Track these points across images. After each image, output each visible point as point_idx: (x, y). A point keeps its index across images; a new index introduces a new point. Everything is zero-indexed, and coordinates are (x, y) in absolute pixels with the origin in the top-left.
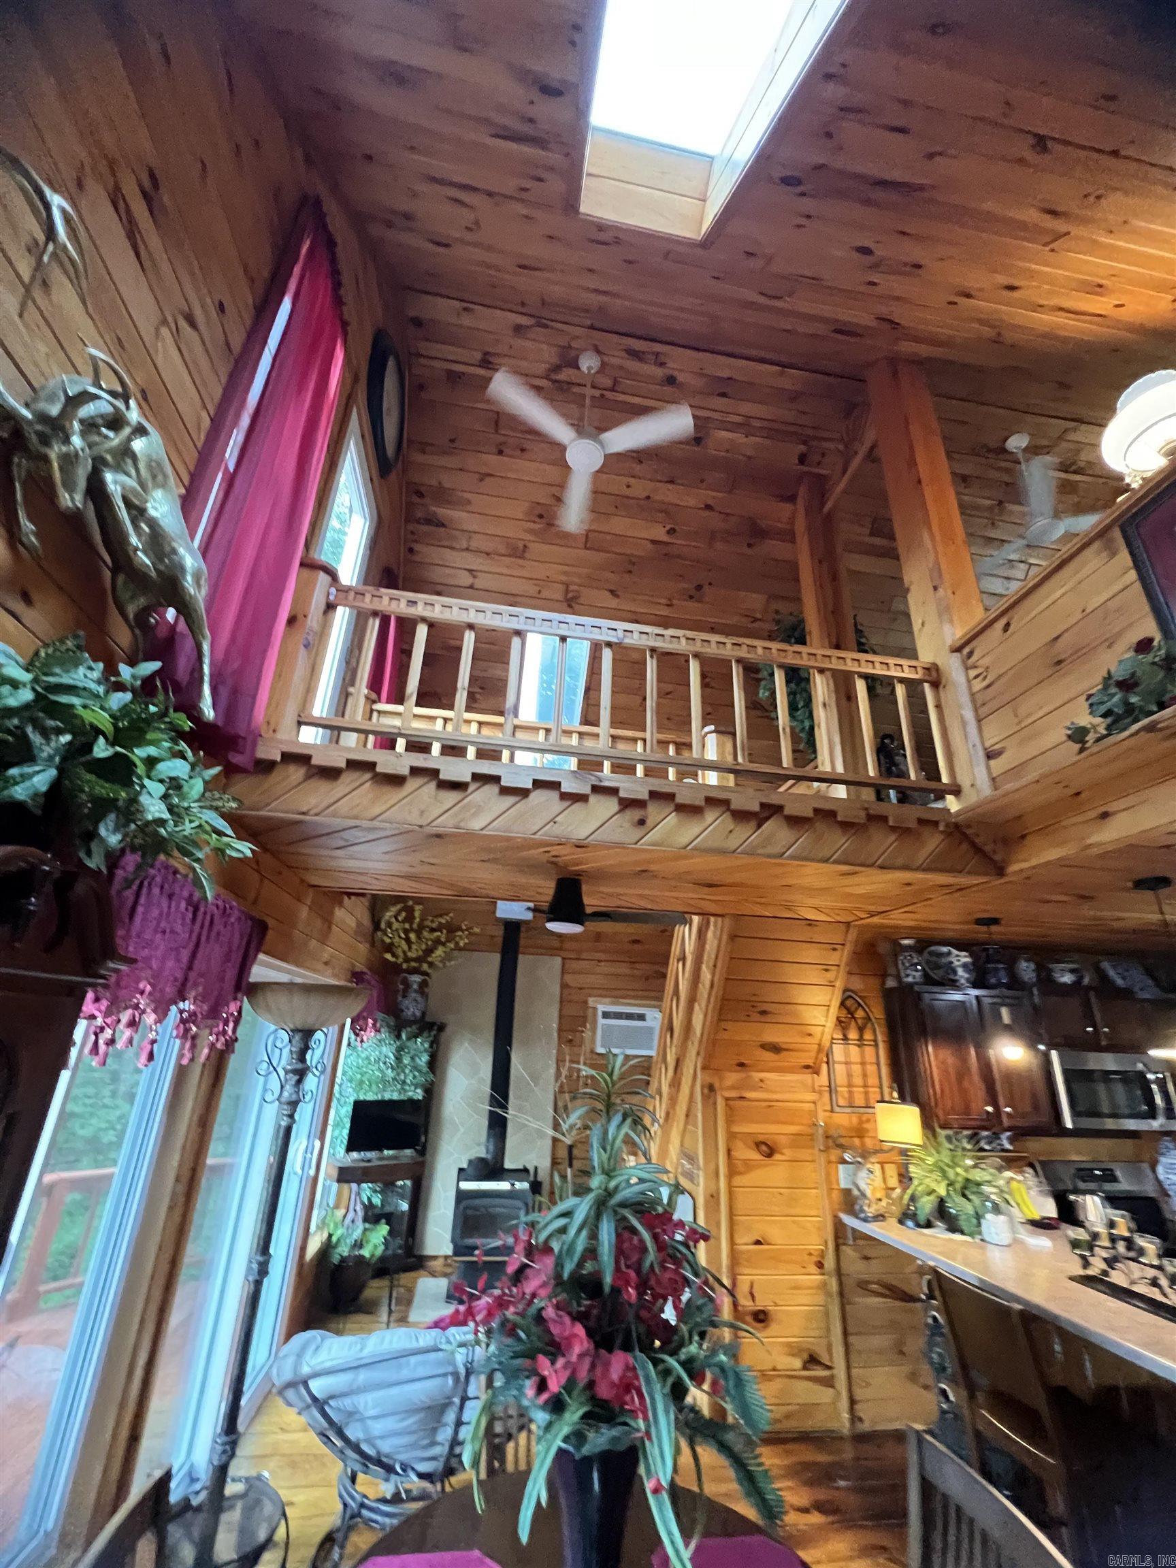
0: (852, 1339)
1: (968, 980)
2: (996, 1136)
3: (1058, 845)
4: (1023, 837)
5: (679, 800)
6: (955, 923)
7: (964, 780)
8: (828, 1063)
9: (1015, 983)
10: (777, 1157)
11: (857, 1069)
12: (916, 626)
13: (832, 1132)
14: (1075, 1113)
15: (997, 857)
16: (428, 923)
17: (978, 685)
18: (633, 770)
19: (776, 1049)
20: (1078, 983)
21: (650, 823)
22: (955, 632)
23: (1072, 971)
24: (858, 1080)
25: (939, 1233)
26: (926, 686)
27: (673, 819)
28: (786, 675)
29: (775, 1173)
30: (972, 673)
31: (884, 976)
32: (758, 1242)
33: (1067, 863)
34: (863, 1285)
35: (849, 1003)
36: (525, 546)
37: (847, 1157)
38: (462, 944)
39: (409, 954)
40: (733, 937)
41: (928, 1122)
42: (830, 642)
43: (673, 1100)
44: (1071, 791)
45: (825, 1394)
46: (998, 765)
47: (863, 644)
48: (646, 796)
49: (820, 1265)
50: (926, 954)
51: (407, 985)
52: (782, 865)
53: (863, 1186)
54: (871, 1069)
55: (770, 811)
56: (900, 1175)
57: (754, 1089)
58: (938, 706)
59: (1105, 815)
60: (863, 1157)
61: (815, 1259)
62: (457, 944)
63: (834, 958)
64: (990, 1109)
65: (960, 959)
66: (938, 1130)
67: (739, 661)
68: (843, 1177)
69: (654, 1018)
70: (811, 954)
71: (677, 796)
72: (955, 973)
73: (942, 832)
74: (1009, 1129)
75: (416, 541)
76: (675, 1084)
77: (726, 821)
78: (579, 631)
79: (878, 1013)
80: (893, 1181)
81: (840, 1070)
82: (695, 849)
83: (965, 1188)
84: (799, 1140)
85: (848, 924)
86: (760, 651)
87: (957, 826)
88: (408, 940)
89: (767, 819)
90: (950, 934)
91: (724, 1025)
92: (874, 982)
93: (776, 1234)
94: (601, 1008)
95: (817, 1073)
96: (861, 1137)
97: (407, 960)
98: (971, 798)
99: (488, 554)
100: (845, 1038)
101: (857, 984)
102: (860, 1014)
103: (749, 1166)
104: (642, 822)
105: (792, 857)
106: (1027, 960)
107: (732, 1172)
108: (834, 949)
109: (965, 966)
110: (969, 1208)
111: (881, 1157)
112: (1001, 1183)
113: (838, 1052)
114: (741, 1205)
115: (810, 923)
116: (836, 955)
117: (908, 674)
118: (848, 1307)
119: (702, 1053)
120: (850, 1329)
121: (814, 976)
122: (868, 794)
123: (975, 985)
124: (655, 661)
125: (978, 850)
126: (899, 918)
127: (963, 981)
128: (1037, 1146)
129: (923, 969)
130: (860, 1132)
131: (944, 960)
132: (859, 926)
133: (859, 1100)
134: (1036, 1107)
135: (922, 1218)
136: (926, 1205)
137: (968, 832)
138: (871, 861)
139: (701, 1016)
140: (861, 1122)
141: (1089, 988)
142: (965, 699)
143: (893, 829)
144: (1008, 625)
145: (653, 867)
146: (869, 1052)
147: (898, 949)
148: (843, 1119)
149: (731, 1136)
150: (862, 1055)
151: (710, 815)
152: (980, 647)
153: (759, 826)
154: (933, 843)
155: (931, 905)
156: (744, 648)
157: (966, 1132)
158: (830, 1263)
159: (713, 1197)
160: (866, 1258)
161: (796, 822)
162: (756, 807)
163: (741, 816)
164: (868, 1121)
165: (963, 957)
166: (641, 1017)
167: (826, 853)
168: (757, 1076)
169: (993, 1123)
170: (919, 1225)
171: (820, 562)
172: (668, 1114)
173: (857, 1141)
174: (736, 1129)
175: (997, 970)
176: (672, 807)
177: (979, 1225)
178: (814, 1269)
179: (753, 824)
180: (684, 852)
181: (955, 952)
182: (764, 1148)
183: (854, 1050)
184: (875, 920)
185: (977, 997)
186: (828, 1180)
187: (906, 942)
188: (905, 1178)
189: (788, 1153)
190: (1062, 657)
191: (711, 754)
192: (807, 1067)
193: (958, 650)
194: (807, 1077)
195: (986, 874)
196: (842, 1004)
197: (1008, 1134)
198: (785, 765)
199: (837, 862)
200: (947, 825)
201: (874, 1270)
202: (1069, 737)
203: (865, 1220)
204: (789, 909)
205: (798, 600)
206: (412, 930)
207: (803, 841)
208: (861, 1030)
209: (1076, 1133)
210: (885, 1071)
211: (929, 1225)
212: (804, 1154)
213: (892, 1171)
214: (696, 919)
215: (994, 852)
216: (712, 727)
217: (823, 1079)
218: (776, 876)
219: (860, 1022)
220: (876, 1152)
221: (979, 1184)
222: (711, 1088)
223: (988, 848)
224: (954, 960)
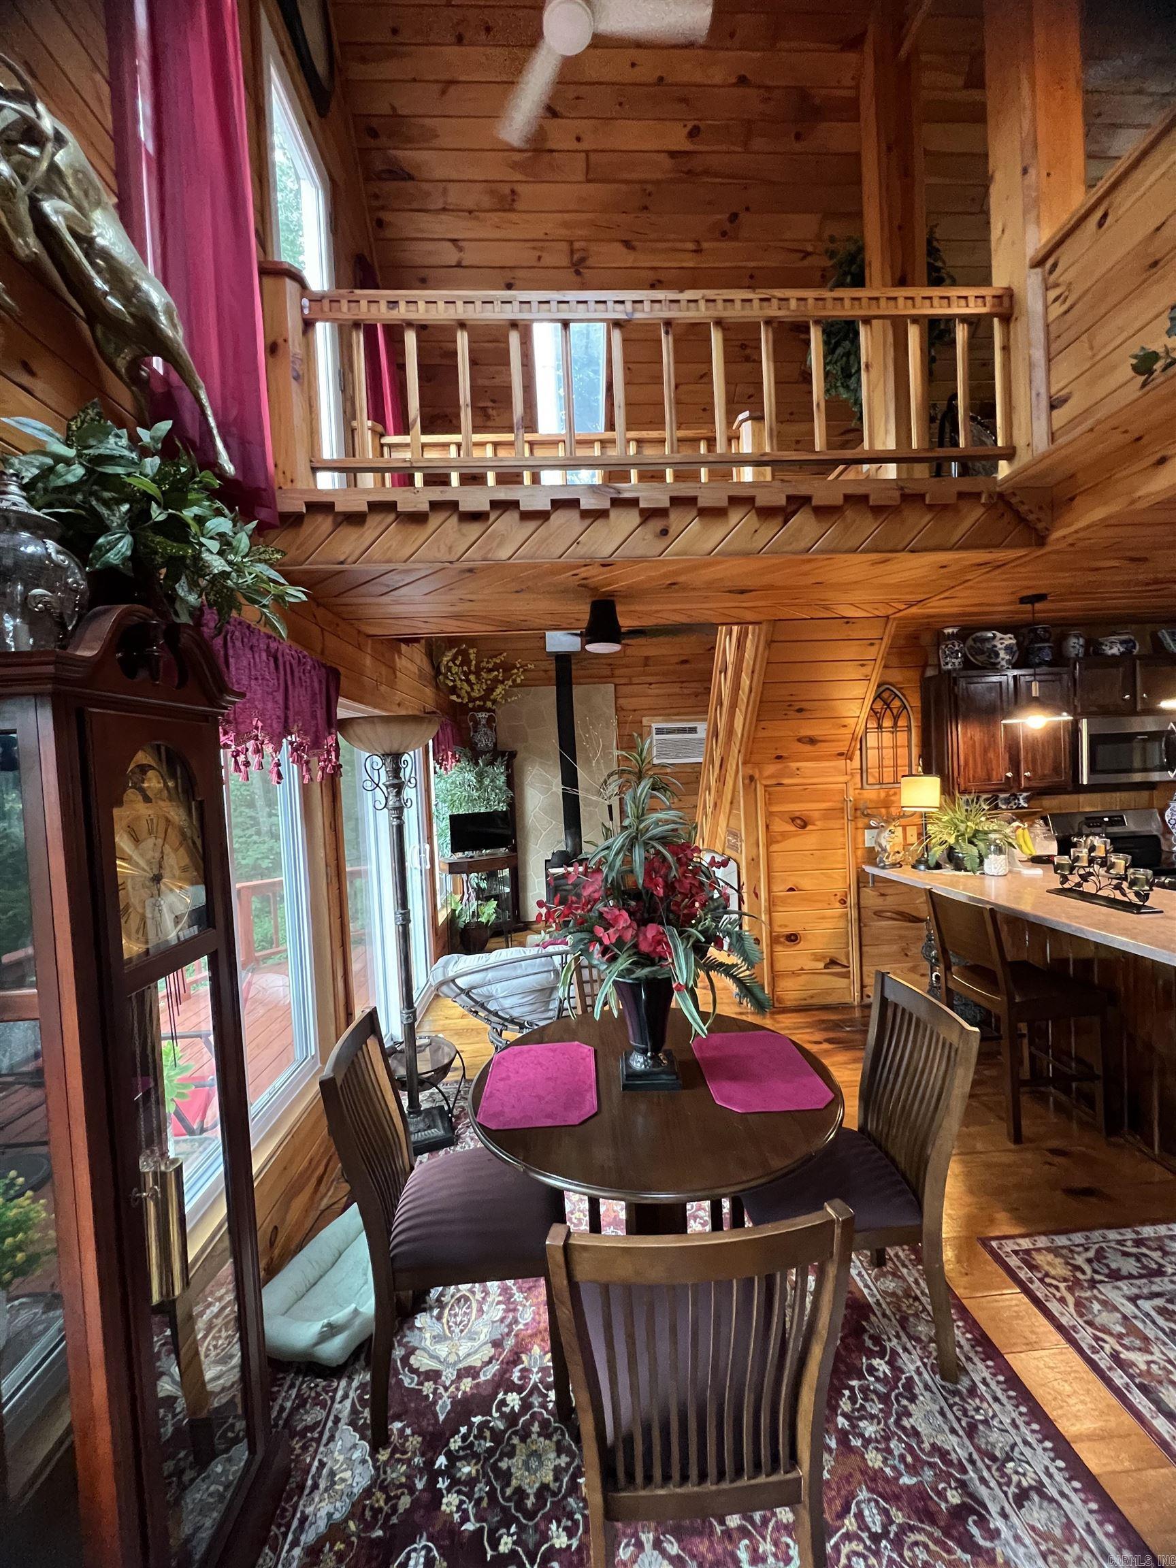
0: (865, 949)
1: (1009, 662)
2: (1016, 797)
3: (1105, 504)
4: (1072, 499)
5: (702, 503)
6: (1004, 604)
7: (1020, 440)
8: (861, 749)
9: (1060, 659)
10: (809, 827)
11: (888, 753)
12: (995, 233)
13: (861, 806)
14: (1092, 770)
15: (1040, 526)
16: (484, 664)
17: (1057, 310)
18: (661, 477)
19: (812, 741)
20: (1127, 654)
21: (673, 531)
22: (1037, 238)
23: (1122, 642)
24: (888, 761)
25: (948, 872)
26: (996, 320)
27: (696, 525)
28: (824, 332)
29: (809, 840)
30: (1052, 294)
31: (925, 666)
32: (791, 889)
33: (1112, 522)
34: (878, 914)
35: (885, 695)
36: (513, 192)
37: (872, 823)
38: (519, 681)
39: (473, 694)
40: (770, 643)
41: (948, 789)
42: (893, 279)
43: (720, 793)
44: (1128, 438)
45: (842, 982)
46: (1061, 415)
47: (938, 270)
48: (666, 504)
49: (843, 902)
50: (970, 642)
51: (477, 723)
52: (809, 561)
53: (884, 843)
54: (902, 752)
55: (798, 502)
56: (920, 835)
57: (791, 777)
58: (1006, 348)
59: (1162, 461)
60: (887, 821)
61: (839, 898)
62: (514, 681)
63: (872, 652)
64: (1009, 774)
65: (1003, 642)
66: (957, 795)
67: (768, 322)
68: (869, 838)
69: (702, 729)
70: (851, 651)
71: (699, 500)
72: (997, 655)
73: (983, 505)
74: (1025, 790)
75: (383, 208)
76: (721, 779)
77: (752, 520)
78: (581, 311)
79: (915, 701)
80: (912, 837)
81: (872, 755)
82: (717, 554)
83: (974, 836)
84: (828, 814)
85: (887, 617)
86: (793, 304)
87: (1001, 496)
88: (468, 681)
89: (794, 513)
90: (997, 617)
91: (763, 724)
92: (913, 675)
93: (807, 883)
94: (654, 726)
95: (851, 759)
96: (887, 807)
97: (472, 700)
98: (1023, 458)
99: (470, 212)
100: (880, 727)
101: (896, 676)
102: (896, 704)
103: (785, 835)
104: (664, 532)
105: (817, 552)
106: (1077, 637)
107: (770, 842)
108: (872, 644)
109: (1008, 649)
110: (975, 851)
111: (904, 821)
112: (1008, 831)
113: (872, 740)
114: (777, 864)
115: (848, 621)
116: (874, 649)
117: (974, 309)
118: (864, 929)
119: (743, 751)
120: (864, 943)
121: (852, 672)
122: (921, 471)
123: (1015, 666)
124: (670, 338)
125: (1021, 519)
126: (938, 606)
127: (1003, 663)
128: (1052, 803)
129: (964, 655)
130: (887, 804)
131: (988, 645)
132: (900, 618)
133: (888, 776)
134: (1056, 769)
135: (932, 862)
136: (937, 852)
137: (1013, 500)
138: (900, 547)
139: (742, 719)
140: (888, 795)
141: (1139, 657)
142: (1038, 335)
143: (930, 507)
144: (1105, 216)
145: (681, 579)
146: (902, 737)
147: (940, 638)
148: (871, 794)
149: (770, 815)
150: (895, 739)
151: (735, 516)
152: (1066, 256)
153: (786, 522)
154: (973, 515)
155: (971, 588)
156: (775, 302)
157: (985, 796)
158: (852, 900)
159: (754, 861)
160: (882, 895)
161: (824, 512)
162: (783, 501)
163: (767, 513)
164: (895, 794)
165: (1009, 640)
166: (693, 730)
167: (853, 543)
168: (794, 765)
169: (1011, 787)
170: (929, 868)
171: (889, 149)
172: (715, 804)
173: (883, 811)
174: (774, 809)
175: (1040, 649)
176: (695, 513)
177: (982, 862)
178: (838, 905)
179: (780, 520)
180: (712, 558)
181: (999, 635)
182: (799, 822)
183: (887, 738)
184: (914, 610)
185: (1015, 677)
186: (855, 839)
187: (950, 631)
188: (923, 834)
189: (819, 824)
190: (1158, 256)
191: (746, 446)
192: (841, 754)
193: (1038, 263)
194: (841, 763)
195: (1029, 545)
196: (878, 696)
197: (1025, 794)
198: (817, 449)
199: (865, 551)
200: (990, 496)
201: (891, 902)
202: (1134, 368)
203: (883, 868)
204: (826, 608)
205: (859, 215)
206: (470, 672)
207: (832, 532)
208: (896, 719)
209: (1091, 789)
210: (915, 751)
211: (938, 866)
212: (836, 824)
213: (912, 833)
214: (735, 628)
215: (1039, 520)
216: (746, 414)
217: (856, 763)
218: (805, 574)
219: (895, 712)
220: (899, 817)
221: (986, 833)
222: (752, 778)
223: (1031, 517)
224: (997, 643)
